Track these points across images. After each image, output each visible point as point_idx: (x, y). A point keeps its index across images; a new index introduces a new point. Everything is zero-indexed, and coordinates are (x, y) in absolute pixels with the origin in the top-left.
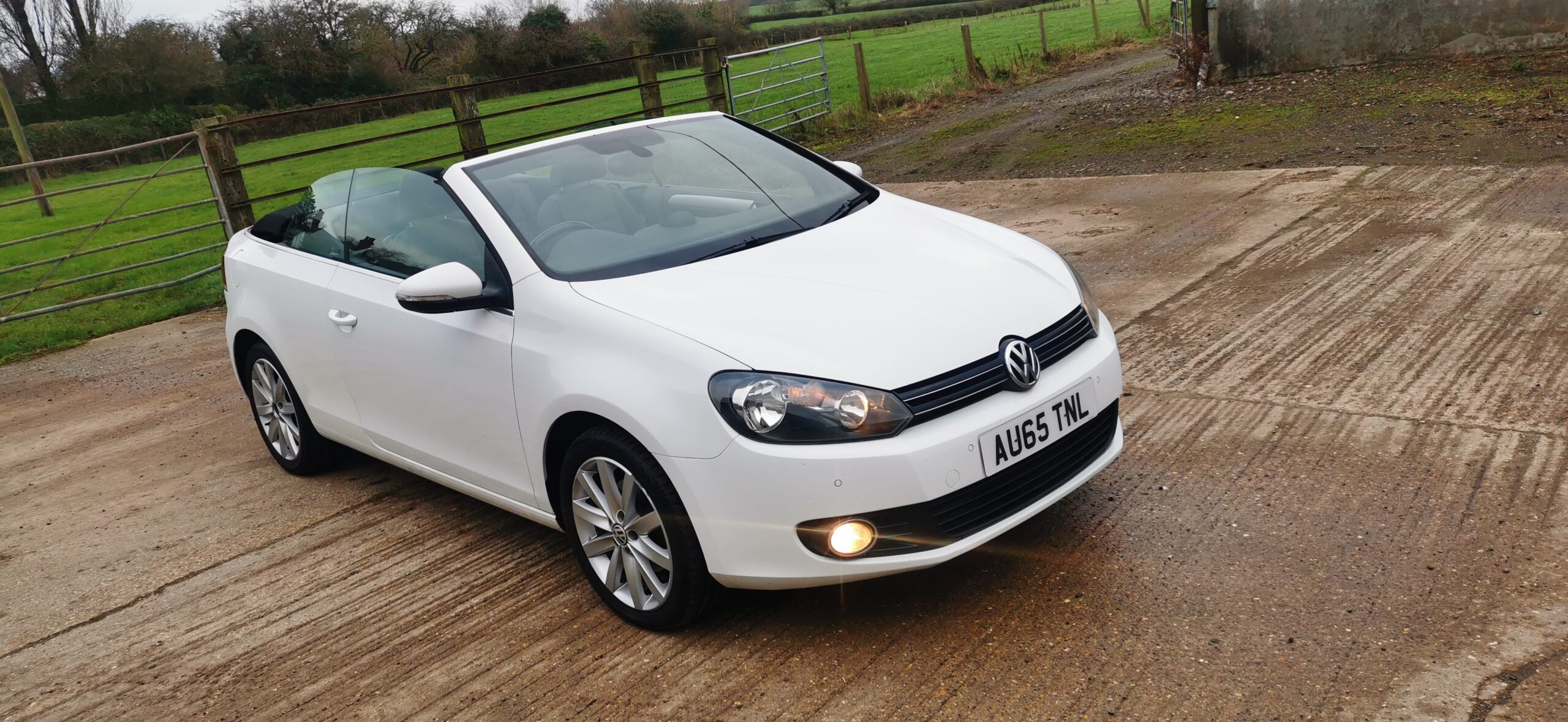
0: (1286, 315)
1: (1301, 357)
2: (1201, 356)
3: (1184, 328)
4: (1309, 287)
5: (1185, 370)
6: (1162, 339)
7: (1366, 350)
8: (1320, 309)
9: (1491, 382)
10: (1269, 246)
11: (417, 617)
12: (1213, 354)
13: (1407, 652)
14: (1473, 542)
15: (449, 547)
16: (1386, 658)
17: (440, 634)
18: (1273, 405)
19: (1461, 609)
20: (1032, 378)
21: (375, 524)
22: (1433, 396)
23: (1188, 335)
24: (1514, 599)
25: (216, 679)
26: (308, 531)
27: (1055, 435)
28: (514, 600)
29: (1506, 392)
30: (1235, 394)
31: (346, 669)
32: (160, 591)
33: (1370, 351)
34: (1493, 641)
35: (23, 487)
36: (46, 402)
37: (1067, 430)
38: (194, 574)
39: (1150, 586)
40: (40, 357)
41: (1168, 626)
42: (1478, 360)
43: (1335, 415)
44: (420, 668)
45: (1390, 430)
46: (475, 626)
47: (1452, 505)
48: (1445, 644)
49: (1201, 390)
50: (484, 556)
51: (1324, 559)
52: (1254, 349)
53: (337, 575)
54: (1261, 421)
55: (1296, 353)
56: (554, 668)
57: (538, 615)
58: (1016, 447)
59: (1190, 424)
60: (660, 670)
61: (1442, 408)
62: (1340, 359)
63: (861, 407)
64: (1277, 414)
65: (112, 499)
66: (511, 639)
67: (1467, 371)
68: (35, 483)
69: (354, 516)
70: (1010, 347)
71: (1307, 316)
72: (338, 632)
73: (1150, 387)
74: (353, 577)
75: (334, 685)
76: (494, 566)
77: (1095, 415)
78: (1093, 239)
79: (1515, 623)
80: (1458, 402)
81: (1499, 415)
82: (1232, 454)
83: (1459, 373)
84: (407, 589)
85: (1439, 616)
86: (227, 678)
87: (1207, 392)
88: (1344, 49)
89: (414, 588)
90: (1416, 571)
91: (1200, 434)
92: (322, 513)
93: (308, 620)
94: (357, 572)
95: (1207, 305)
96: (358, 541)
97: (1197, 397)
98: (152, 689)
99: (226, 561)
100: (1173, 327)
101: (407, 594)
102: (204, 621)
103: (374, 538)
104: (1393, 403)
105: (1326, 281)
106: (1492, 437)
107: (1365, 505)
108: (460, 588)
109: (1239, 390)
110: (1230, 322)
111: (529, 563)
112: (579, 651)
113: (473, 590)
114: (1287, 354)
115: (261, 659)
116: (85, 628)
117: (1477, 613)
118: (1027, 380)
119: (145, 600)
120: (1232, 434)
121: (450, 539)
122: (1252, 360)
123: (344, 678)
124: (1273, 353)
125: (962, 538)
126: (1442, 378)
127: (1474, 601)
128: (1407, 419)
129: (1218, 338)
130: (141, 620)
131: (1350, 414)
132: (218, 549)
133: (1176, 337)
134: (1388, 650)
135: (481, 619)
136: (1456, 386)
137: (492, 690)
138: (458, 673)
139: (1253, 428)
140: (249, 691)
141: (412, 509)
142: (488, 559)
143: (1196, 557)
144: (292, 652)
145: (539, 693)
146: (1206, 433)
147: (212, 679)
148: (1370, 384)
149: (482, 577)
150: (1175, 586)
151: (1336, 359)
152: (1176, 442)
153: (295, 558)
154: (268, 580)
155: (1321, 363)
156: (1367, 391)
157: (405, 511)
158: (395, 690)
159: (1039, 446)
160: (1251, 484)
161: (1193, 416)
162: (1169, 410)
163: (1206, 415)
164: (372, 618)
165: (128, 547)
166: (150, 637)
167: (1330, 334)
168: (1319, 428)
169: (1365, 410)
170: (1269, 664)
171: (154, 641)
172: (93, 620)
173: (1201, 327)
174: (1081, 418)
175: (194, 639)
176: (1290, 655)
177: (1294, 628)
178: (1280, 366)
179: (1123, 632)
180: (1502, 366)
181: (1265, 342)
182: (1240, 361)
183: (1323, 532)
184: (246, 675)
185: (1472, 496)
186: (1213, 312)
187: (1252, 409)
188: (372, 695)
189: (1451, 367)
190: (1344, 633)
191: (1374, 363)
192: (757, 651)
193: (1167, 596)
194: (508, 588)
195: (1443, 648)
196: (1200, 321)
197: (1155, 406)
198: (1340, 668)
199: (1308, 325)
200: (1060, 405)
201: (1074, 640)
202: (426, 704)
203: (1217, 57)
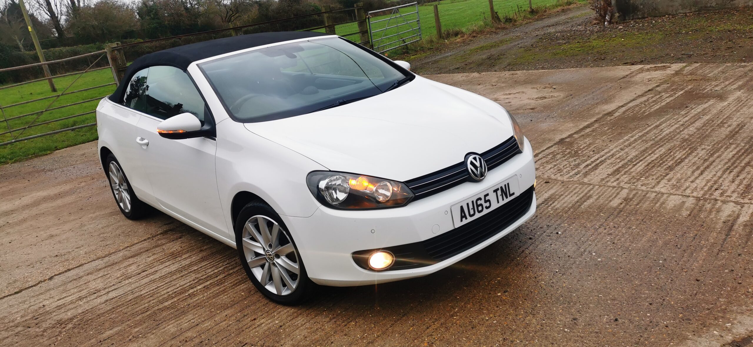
0: (636, 140)
1: (641, 163)
2: (588, 162)
3: (581, 147)
4: (649, 126)
5: (579, 169)
6: (569, 153)
7: (675, 159)
8: (654, 138)
9: (741, 177)
10: (631, 105)
11: (169, 295)
12: (594, 161)
13: (680, 328)
14: (724, 266)
15: (194, 258)
16: (667, 331)
17: (178, 305)
18: (623, 188)
19: (712, 304)
20: (482, 175)
21: (161, 245)
22: (709, 184)
23: (583, 151)
24: (742, 299)
25: (65, 326)
26: (129, 248)
27: (495, 206)
28: (218, 287)
29: (749, 183)
30: (603, 182)
31: (128, 323)
32: (51, 278)
33: (677, 161)
34: (728, 323)
35: (4, 224)
36: (27, 181)
37: (502, 203)
38: (69, 270)
39: (544, 287)
40: (30, 159)
41: (551, 310)
42: (735, 165)
43: (654, 194)
44: (164, 323)
45: (684, 203)
46: (196, 301)
47: (713, 245)
48: (701, 324)
49: (586, 180)
50: (209, 263)
51: (640, 274)
52: (617, 159)
53: (136, 272)
54: (615, 197)
55: (638, 161)
56: (230, 325)
57: (228, 296)
58: (472, 212)
59: (578, 198)
60: (283, 327)
61: (713, 191)
62: (661, 164)
63: (388, 190)
64: (624, 193)
65: (43, 230)
66: (212, 309)
67: (729, 171)
68: (10, 222)
69: (152, 241)
70: (471, 159)
71: (646, 141)
72: (129, 302)
73: (559, 178)
74: (144, 273)
75: (121, 331)
76: (213, 269)
77: (519, 195)
78: (541, 101)
79: (742, 313)
80: (722, 188)
81: (744, 195)
82: (598, 215)
83: (724, 172)
84: (168, 280)
85: (700, 308)
86: (70, 326)
87: (589, 181)
88: (680, 5)
89: (171, 279)
90: (690, 282)
91: (582, 204)
92: (137, 239)
93: (117, 295)
94: (146, 271)
95: (594, 136)
96: (150, 254)
97: (583, 184)
98: (33, 331)
99: (86, 264)
100: (576, 146)
101: (167, 283)
102: (67, 295)
103: (158, 253)
104: (687, 188)
105: (658, 123)
106: (739, 207)
107: (666, 244)
108: (194, 280)
109: (606, 180)
110: (605, 144)
111: (230, 268)
112: (245, 316)
113: (199, 281)
114: (634, 162)
115: (89, 316)
116: (11, 297)
117: (721, 306)
118: (479, 176)
119: (43, 283)
120: (599, 204)
121: (195, 254)
122: (614, 165)
123: (126, 327)
124: (626, 161)
125: (442, 260)
126: (715, 175)
127: (721, 300)
128: (693, 197)
129: (598, 153)
130: (38, 293)
131: (663, 194)
132: (84, 257)
133: (576, 152)
134: (669, 327)
135: (200, 297)
136: (722, 179)
137: (197, 336)
138: (181, 327)
139: (610, 201)
140: (79, 333)
141: (180, 238)
142: (211, 265)
143: (571, 271)
144: (105, 313)
145: (219, 338)
146: (585, 203)
147: (63, 326)
148: (675, 177)
149: (206, 274)
150: (557, 287)
151: (659, 164)
152: (569, 208)
153: (119, 262)
154: (103, 274)
155: (650, 166)
156: (674, 182)
157: (177, 239)
158: (149, 335)
159: (486, 212)
160: (605, 231)
161: (580, 194)
162: (566, 192)
163: (586, 194)
164: (147, 295)
165: (43, 255)
166: (40, 303)
167: (657, 151)
168: (646, 201)
169: (671, 191)
170: (603, 333)
171: (41, 305)
172: (16, 293)
173: (590, 147)
174: (510, 196)
175: (60, 304)
176: (615, 328)
177: (619, 313)
178: (629, 168)
179: (526, 312)
180: (748, 169)
181: (622, 155)
182: (608, 165)
183: (641, 259)
184: (79, 324)
185: (725, 240)
186: (597, 139)
187: (611, 190)
188: (137, 337)
189: (720, 169)
190: (646, 316)
191: (679, 166)
192: (334, 318)
193: (552, 293)
194: (217, 281)
195: (700, 326)
196: (590, 144)
197: (561, 188)
198: (641, 336)
199: (646, 146)
200: (498, 189)
201: (499, 316)
202: (163, 343)
203: (615, 10)
